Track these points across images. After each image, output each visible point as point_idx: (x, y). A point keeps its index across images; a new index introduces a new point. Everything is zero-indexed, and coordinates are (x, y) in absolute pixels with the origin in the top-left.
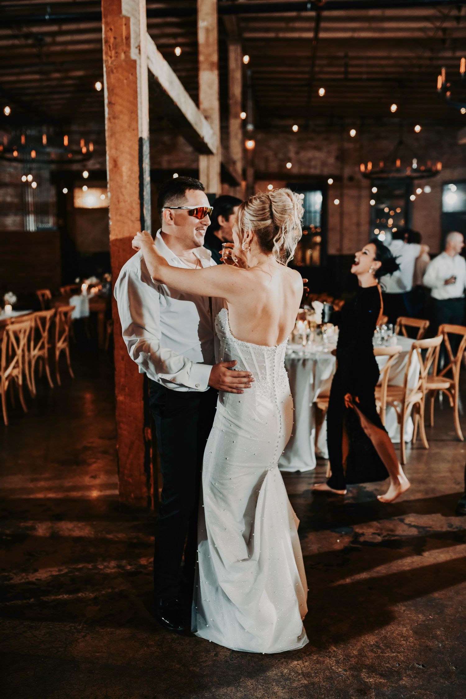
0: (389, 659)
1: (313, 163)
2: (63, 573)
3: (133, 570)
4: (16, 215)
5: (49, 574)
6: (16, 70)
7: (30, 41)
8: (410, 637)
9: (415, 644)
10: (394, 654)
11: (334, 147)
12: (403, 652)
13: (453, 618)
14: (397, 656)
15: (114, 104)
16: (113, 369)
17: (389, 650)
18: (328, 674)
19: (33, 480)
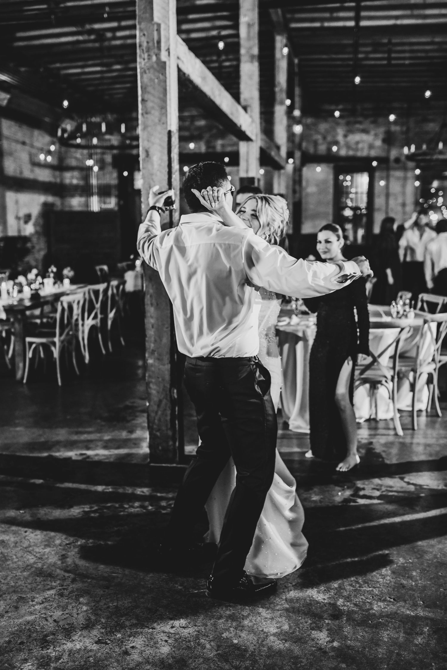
0: (365, 592)
1: (360, 146)
2: (93, 509)
3: (154, 510)
4: (81, 196)
5: (82, 510)
6: (80, 64)
7: (93, 37)
8: (387, 575)
9: (391, 582)
10: (371, 589)
11: (381, 130)
12: (378, 588)
13: (430, 562)
14: (372, 590)
15: (147, 101)
16: (144, 335)
17: (366, 585)
18: (308, 601)
19: (77, 433)
